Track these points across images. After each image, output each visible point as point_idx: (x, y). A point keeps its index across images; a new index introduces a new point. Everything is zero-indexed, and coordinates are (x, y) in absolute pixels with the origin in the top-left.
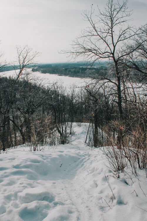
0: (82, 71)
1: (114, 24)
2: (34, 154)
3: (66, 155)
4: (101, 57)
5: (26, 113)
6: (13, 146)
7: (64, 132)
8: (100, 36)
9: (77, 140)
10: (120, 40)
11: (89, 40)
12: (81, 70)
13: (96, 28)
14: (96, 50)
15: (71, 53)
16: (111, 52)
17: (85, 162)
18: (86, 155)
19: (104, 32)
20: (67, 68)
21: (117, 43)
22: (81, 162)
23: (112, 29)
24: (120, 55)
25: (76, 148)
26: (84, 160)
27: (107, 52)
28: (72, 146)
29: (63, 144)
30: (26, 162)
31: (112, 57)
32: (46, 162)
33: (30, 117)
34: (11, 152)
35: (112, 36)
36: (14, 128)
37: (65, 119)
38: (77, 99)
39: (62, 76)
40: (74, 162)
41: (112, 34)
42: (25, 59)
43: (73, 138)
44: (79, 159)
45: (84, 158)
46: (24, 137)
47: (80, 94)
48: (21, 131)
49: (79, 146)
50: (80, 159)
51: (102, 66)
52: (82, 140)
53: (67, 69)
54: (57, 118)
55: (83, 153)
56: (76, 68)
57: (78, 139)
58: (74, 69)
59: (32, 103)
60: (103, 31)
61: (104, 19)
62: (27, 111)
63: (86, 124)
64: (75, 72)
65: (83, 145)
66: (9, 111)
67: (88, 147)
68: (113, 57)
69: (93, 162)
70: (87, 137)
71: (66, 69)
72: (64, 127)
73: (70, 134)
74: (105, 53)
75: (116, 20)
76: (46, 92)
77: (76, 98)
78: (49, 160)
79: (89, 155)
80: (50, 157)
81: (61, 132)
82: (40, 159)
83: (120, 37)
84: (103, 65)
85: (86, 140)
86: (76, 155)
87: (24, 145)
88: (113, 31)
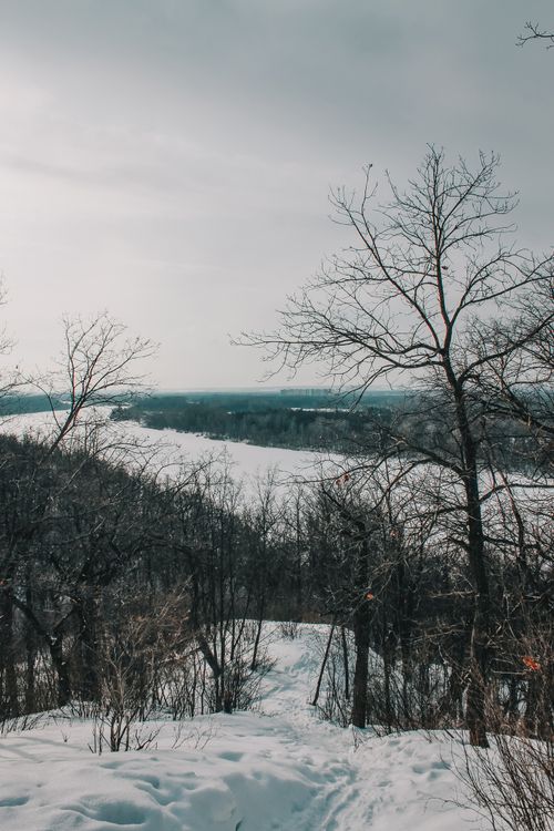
0: (298, 422)
1: (447, 242)
2: (115, 775)
3: (257, 775)
4: (397, 365)
5: (82, 579)
6: (18, 716)
7: (227, 658)
8: (394, 283)
9: (280, 695)
10: (472, 301)
11: (351, 300)
12: (294, 418)
13: (382, 254)
14: (375, 338)
15: (281, 345)
16: (438, 343)
17: (340, 808)
18: (337, 772)
19: (410, 269)
20: (241, 411)
21: (458, 310)
22: (323, 808)
23: (438, 258)
24: (472, 359)
25: (280, 732)
26: (335, 798)
27: (421, 345)
28: (266, 722)
29: (228, 711)
30: (79, 820)
31: (439, 363)
32: (172, 816)
33: (97, 597)
34: (10, 748)
35: (440, 286)
36: (27, 639)
37: (232, 608)
38: (281, 528)
39: (222, 439)
40: (293, 812)
41: (439, 276)
42: (93, 364)
43: (267, 683)
44: (314, 792)
45: (331, 787)
46: (67, 679)
47: (294, 510)
48: (55, 650)
49: (289, 718)
50: (319, 797)
51: (374, 406)
52: (302, 695)
53: (243, 413)
54: (201, 601)
55: (326, 765)
56: (276, 412)
57: (284, 689)
58: (267, 418)
59: (106, 541)
60: (403, 265)
61: (407, 221)
62: (86, 569)
63: (316, 627)
64: (271, 425)
65: (305, 718)
66: (13, 568)
67: (326, 723)
68: (446, 364)
69: (375, 810)
70: (319, 683)
71: (239, 416)
72: (229, 638)
73: (254, 667)
74: (413, 347)
75: (456, 228)
76: (161, 499)
77: (275, 526)
78: (184, 805)
79: (353, 774)
80: (190, 787)
81: (219, 658)
82: (142, 800)
83: (468, 290)
84: (375, 402)
85: (317, 696)
86: (298, 773)
87: (66, 709)
88: (445, 268)
